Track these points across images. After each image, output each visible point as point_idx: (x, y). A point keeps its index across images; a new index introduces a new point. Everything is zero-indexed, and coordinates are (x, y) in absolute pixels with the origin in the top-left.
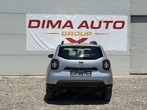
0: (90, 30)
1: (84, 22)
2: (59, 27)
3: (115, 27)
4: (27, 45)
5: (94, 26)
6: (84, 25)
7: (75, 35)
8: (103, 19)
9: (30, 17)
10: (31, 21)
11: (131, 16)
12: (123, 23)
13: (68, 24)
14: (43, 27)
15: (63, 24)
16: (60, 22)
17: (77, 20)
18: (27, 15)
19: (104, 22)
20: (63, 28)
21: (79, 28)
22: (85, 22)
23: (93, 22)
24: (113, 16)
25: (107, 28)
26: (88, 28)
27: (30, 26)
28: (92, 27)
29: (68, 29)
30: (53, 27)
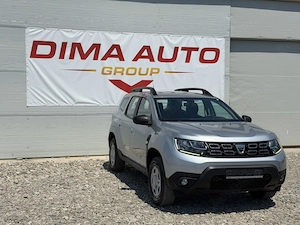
0: (157, 64)
1: (145, 48)
2: (96, 58)
3: (202, 60)
4: (28, 94)
5: (163, 57)
6: (145, 53)
7: (127, 74)
8: (181, 42)
9: (33, 34)
10: (36, 44)
11: (232, 39)
12: (217, 51)
13: (115, 52)
14: (62, 56)
15: (103, 51)
16: (97, 47)
17: (131, 44)
18: (28, 30)
19: (183, 49)
20: (104, 59)
21: (135, 59)
22: (148, 48)
23: (162, 49)
24: (198, 38)
25: (188, 60)
26: (152, 60)
27: (34, 55)
28: (161, 59)
29: (113, 62)
30: (84, 56)
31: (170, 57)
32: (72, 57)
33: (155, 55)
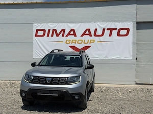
0: (93, 38)
1: (87, 30)
2: (63, 36)
3: (119, 35)
4: (34, 53)
5: (97, 34)
6: (87, 33)
7: (78, 43)
10: (37, 30)
13: (72, 33)
14: (48, 36)
16: (63, 30)
17: (80, 28)
18: (34, 25)
19: (108, 29)
20: (67, 36)
21: (82, 36)
22: (89, 30)
23: (96, 30)
24: (117, 23)
26: (91, 36)
28: (95, 35)
29: (71, 38)
30: (58, 35)
31: (101, 34)
32: (52, 36)
33: (92, 33)
